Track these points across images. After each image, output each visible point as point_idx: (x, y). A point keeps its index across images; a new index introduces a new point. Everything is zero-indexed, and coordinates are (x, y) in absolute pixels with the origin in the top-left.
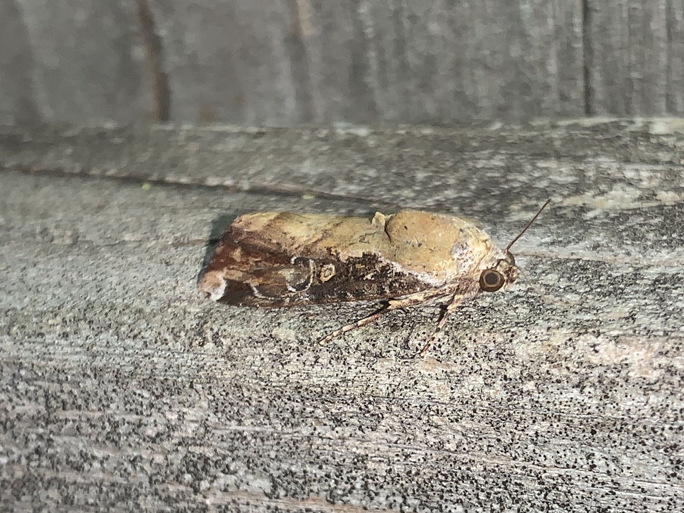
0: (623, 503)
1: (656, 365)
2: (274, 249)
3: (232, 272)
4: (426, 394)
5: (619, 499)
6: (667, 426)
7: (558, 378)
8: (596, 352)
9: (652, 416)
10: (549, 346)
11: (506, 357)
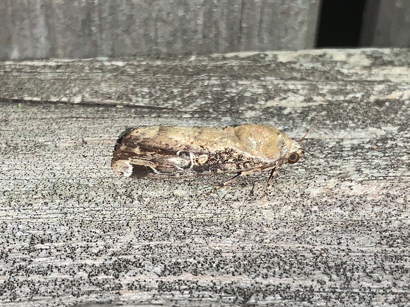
0: (354, 259)
1: (381, 193)
2: (164, 147)
3: (135, 160)
4: (261, 217)
5: (351, 257)
6: (384, 221)
7: (331, 203)
8: (352, 189)
9: (376, 217)
10: (328, 188)
11: (305, 196)
